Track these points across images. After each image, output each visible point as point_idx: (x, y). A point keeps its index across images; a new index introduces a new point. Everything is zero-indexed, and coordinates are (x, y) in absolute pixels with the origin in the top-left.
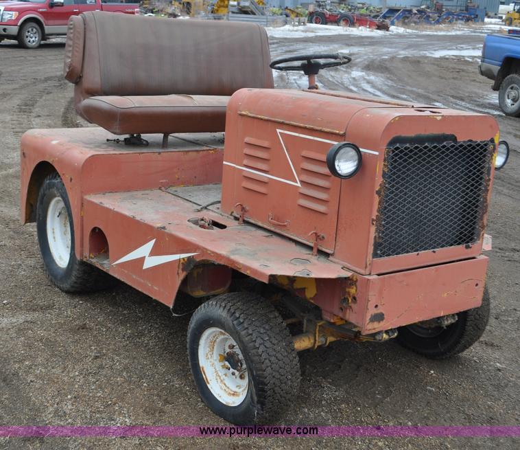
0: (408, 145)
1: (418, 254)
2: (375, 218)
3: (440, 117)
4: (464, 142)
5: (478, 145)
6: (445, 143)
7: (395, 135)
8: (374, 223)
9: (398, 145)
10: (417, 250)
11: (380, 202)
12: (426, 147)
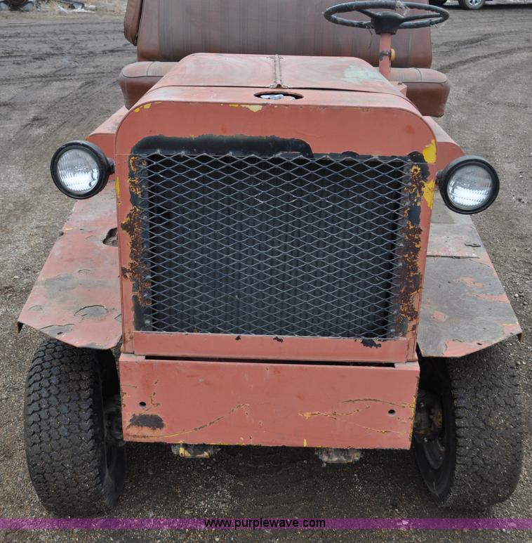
0: (183, 153)
1: (238, 338)
2: (128, 267)
3: (260, 108)
4: (332, 155)
5: (374, 163)
6: (278, 155)
7: (147, 135)
8: (127, 274)
9: (158, 152)
10: (237, 331)
11: (134, 244)
12: (228, 160)
